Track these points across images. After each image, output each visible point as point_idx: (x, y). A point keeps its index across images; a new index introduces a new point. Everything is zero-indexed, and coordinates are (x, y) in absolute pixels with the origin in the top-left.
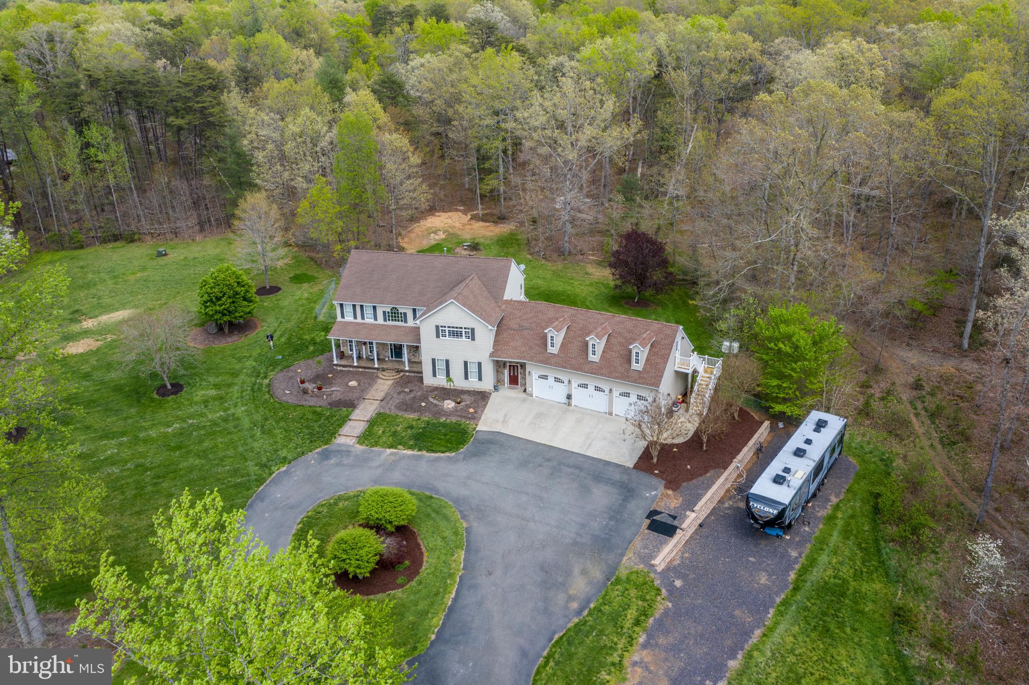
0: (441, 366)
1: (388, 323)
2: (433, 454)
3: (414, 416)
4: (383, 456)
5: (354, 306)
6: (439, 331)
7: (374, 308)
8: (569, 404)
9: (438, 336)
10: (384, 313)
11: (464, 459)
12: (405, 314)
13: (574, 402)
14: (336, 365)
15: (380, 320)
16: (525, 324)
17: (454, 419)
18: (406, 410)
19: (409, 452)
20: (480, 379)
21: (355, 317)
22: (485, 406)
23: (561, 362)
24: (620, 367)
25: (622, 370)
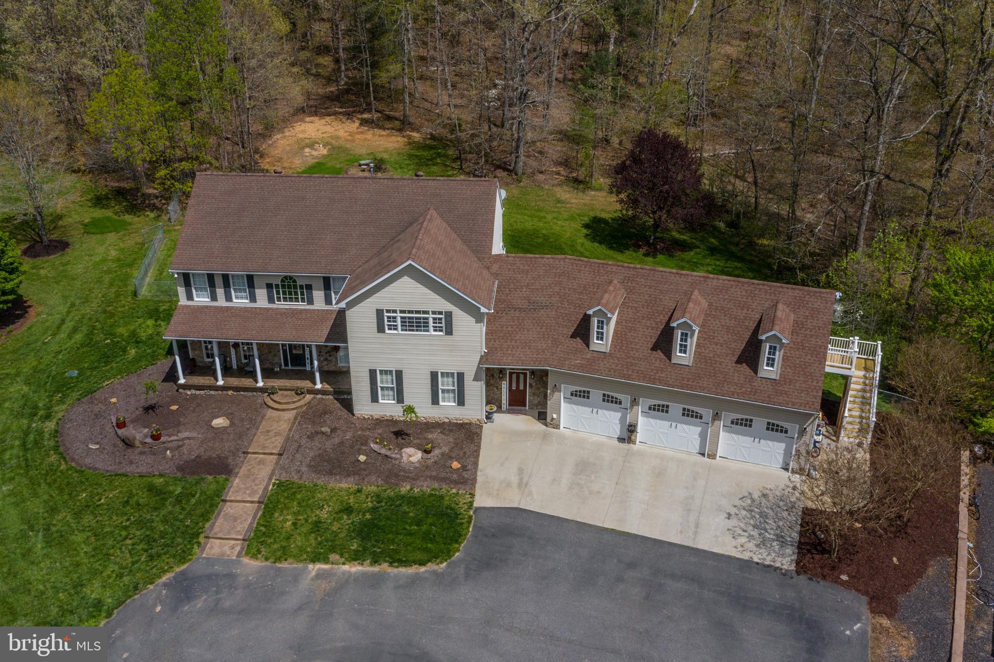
0: (387, 382)
1: (277, 305)
2: (403, 570)
3: (346, 484)
4: (305, 583)
5: (211, 279)
6: (381, 321)
7: (250, 279)
8: (630, 439)
9: (381, 329)
10: (269, 286)
11: (467, 576)
12: (309, 287)
14: (185, 387)
15: (262, 301)
16: (540, 298)
17: (425, 487)
18: (330, 473)
19: (354, 568)
20: (462, 402)
21: (214, 298)
22: (477, 453)
23: (618, 368)
24: (736, 374)
25: (742, 379)
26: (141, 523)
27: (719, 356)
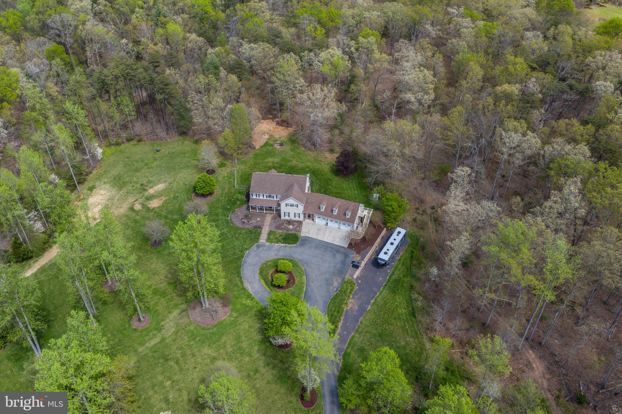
0: (287, 214)
1: (268, 199)
2: (290, 245)
3: (281, 231)
4: (275, 247)
5: (256, 194)
7: (263, 195)
8: (327, 226)
9: (286, 206)
10: (267, 196)
11: (299, 246)
12: (273, 196)
14: (251, 212)
15: (265, 198)
17: (293, 232)
18: (278, 229)
19: (283, 245)
20: (299, 217)
21: (257, 197)
22: (302, 226)
23: (325, 214)
25: (343, 218)
26: (249, 237)
27: (340, 214)
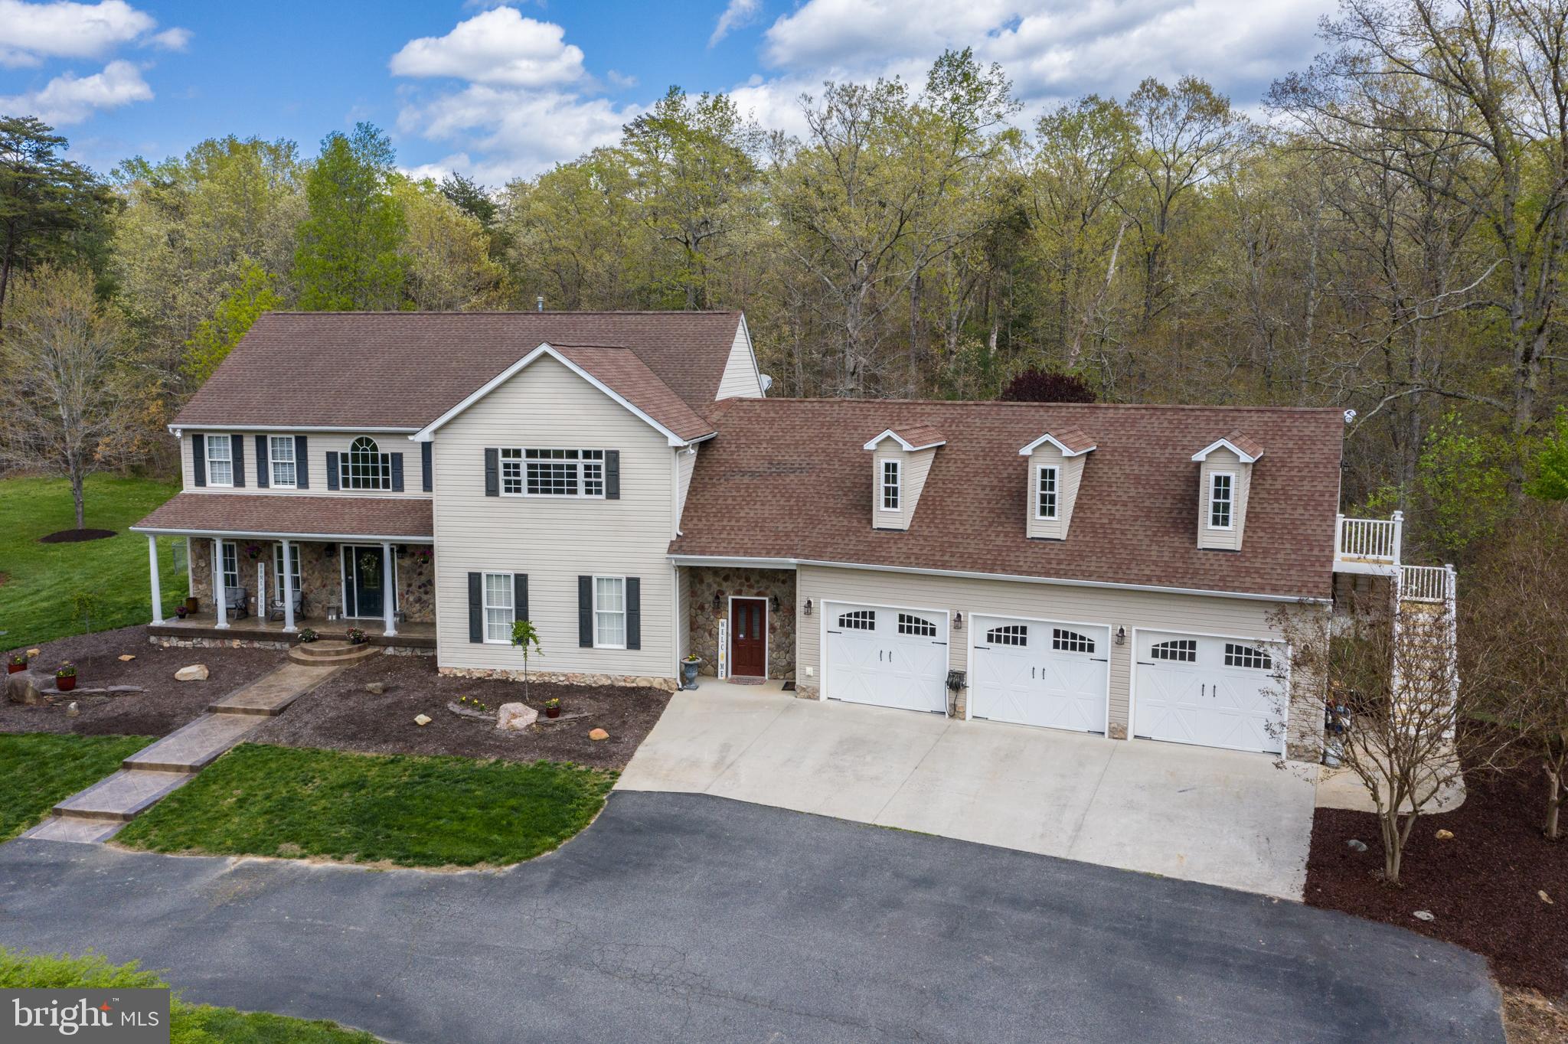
0: (499, 600)
1: (343, 493)
2: (420, 871)
3: (374, 753)
5: (237, 440)
6: (494, 474)
7: (301, 441)
8: (955, 712)
9: (492, 491)
10: (331, 457)
11: (553, 885)
12: (398, 458)
13: (973, 700)
15: (318, 486)
16: (792, 457)
17: (529, 761)
18: (353, 737)
20: (634, 642)
21: (239, 481)
22: (649, 726)
23: (925, 552)
24: (1154, 547)
25: (1166, 554)
27: (1119, 522)
